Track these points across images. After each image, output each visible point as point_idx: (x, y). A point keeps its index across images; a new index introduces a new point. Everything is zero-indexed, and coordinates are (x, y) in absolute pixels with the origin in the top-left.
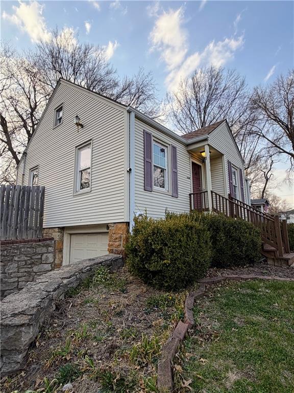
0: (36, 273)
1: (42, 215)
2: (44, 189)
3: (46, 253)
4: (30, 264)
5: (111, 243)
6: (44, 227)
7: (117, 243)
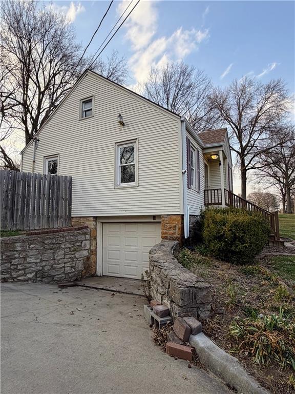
0: (77, 258)
1: (70, 204)
2: (71, 178)
3: (84, 240)
4: (73, 251)
5: (164, 231)
6: (72, 216)
7: (172, 232)
